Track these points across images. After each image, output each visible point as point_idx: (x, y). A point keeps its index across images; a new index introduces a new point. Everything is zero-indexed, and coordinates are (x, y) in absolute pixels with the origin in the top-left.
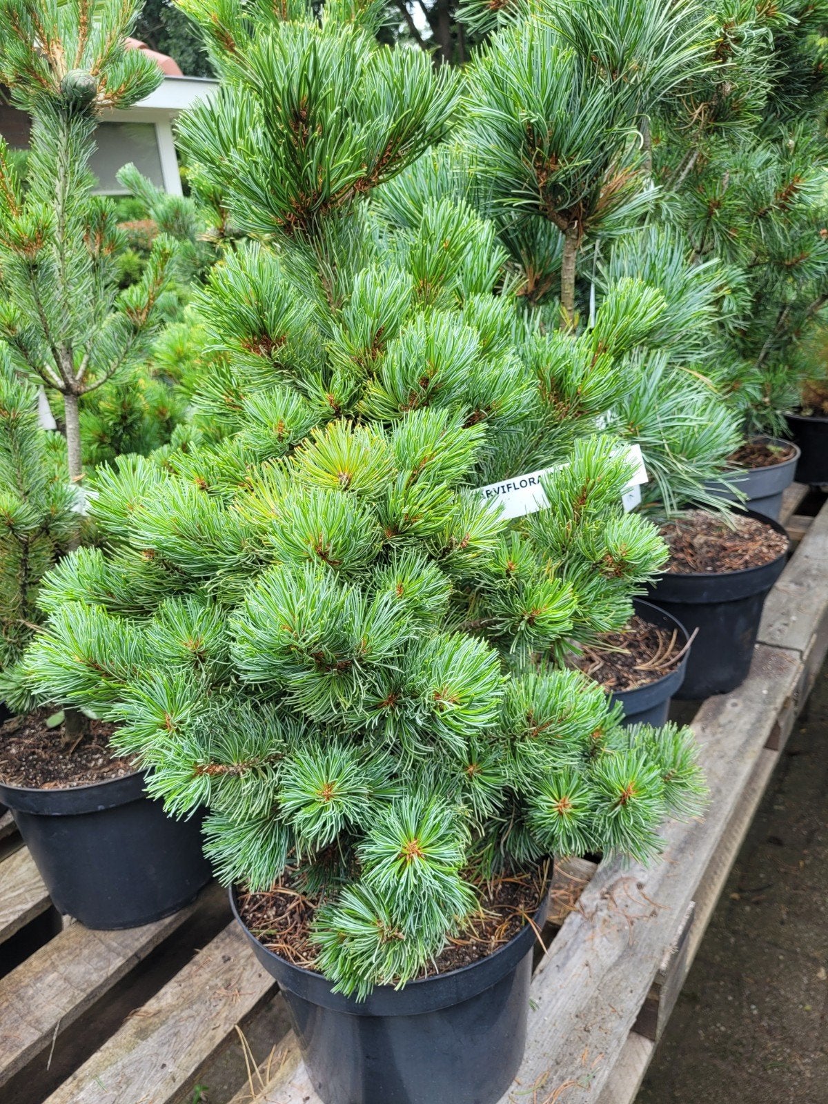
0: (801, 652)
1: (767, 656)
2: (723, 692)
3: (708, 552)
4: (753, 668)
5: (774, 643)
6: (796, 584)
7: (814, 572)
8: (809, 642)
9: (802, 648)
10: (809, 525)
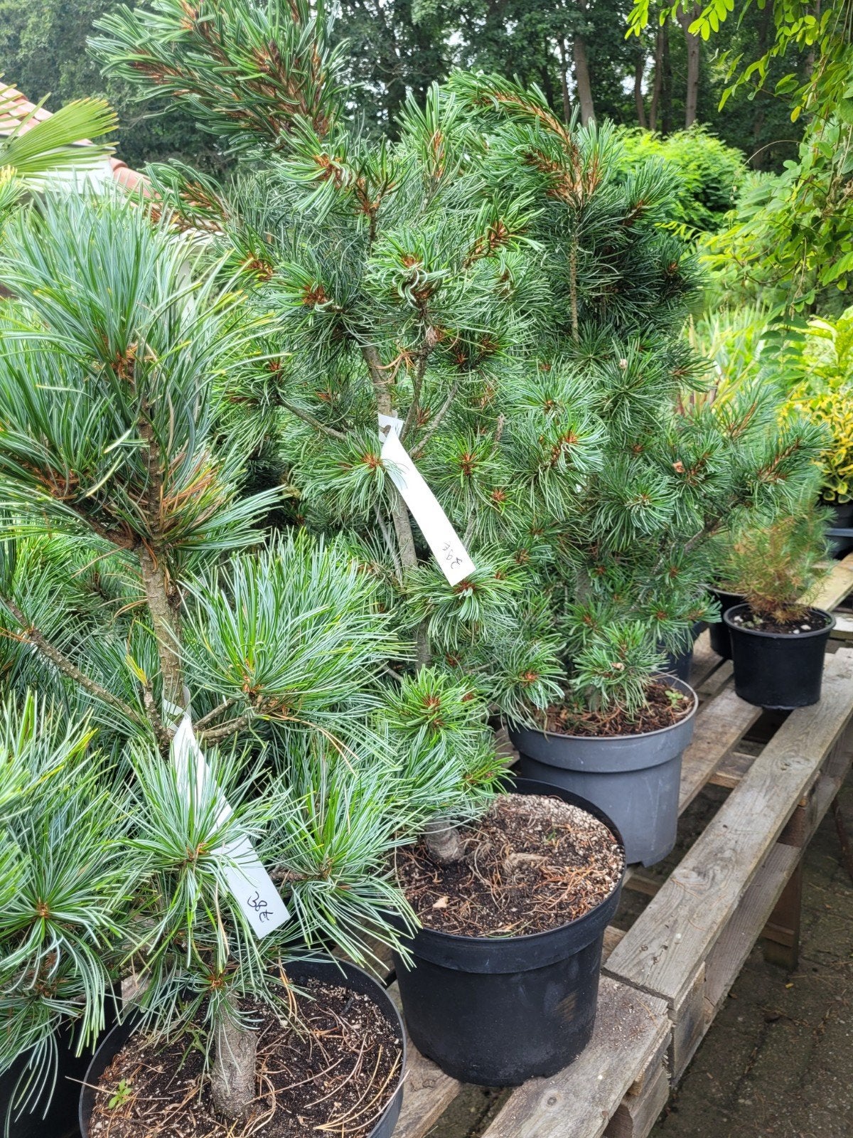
0: (670, 1000)
1: (626, 1003)
2: (545, 1076)
3: (520, 880)
4: (598, 1028)
5: (640, 981)
6: (699, 874)
7: (728, 854)
8: (689, 979)
9: (673, 995)
10: (745, 770)
